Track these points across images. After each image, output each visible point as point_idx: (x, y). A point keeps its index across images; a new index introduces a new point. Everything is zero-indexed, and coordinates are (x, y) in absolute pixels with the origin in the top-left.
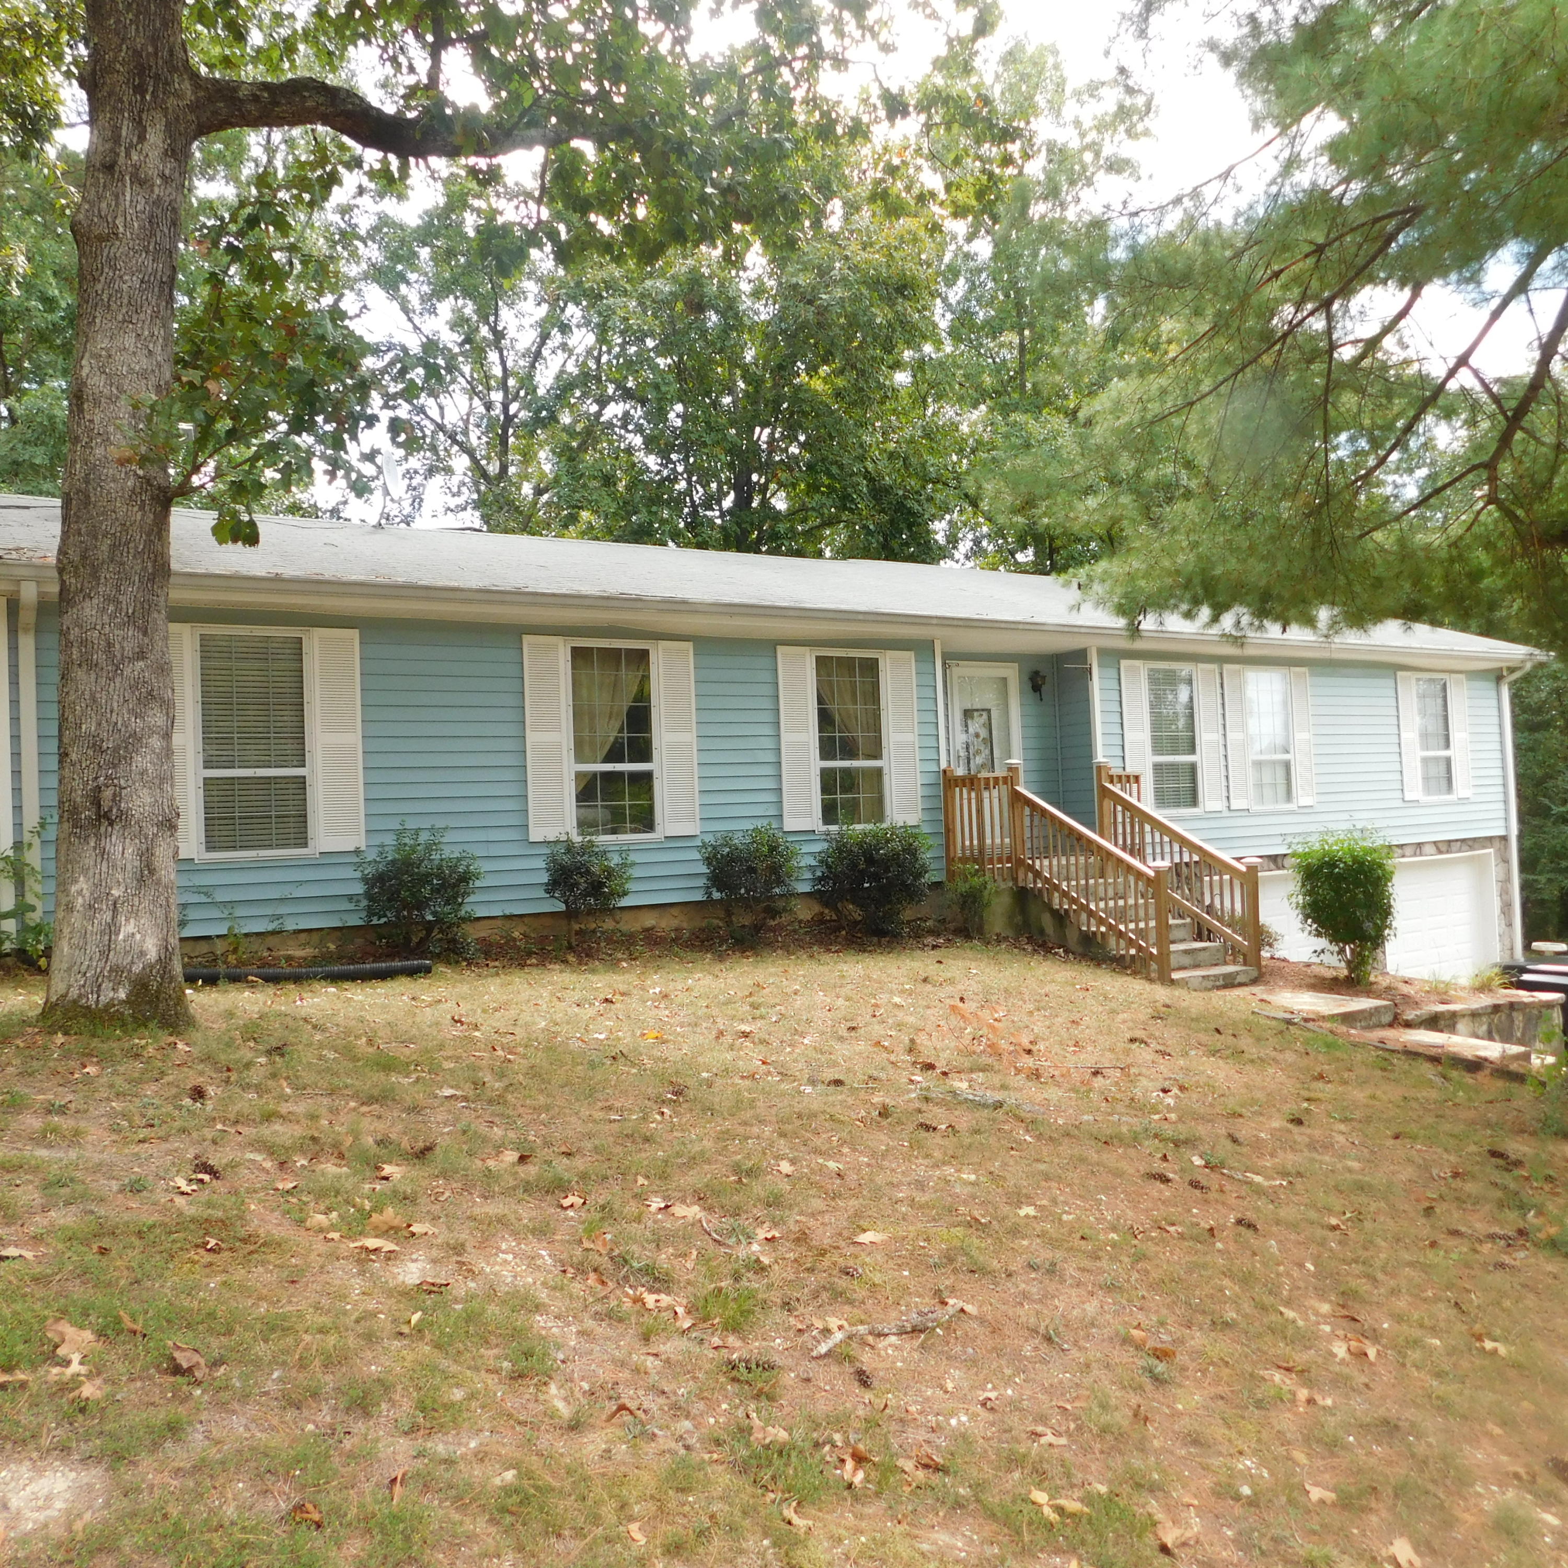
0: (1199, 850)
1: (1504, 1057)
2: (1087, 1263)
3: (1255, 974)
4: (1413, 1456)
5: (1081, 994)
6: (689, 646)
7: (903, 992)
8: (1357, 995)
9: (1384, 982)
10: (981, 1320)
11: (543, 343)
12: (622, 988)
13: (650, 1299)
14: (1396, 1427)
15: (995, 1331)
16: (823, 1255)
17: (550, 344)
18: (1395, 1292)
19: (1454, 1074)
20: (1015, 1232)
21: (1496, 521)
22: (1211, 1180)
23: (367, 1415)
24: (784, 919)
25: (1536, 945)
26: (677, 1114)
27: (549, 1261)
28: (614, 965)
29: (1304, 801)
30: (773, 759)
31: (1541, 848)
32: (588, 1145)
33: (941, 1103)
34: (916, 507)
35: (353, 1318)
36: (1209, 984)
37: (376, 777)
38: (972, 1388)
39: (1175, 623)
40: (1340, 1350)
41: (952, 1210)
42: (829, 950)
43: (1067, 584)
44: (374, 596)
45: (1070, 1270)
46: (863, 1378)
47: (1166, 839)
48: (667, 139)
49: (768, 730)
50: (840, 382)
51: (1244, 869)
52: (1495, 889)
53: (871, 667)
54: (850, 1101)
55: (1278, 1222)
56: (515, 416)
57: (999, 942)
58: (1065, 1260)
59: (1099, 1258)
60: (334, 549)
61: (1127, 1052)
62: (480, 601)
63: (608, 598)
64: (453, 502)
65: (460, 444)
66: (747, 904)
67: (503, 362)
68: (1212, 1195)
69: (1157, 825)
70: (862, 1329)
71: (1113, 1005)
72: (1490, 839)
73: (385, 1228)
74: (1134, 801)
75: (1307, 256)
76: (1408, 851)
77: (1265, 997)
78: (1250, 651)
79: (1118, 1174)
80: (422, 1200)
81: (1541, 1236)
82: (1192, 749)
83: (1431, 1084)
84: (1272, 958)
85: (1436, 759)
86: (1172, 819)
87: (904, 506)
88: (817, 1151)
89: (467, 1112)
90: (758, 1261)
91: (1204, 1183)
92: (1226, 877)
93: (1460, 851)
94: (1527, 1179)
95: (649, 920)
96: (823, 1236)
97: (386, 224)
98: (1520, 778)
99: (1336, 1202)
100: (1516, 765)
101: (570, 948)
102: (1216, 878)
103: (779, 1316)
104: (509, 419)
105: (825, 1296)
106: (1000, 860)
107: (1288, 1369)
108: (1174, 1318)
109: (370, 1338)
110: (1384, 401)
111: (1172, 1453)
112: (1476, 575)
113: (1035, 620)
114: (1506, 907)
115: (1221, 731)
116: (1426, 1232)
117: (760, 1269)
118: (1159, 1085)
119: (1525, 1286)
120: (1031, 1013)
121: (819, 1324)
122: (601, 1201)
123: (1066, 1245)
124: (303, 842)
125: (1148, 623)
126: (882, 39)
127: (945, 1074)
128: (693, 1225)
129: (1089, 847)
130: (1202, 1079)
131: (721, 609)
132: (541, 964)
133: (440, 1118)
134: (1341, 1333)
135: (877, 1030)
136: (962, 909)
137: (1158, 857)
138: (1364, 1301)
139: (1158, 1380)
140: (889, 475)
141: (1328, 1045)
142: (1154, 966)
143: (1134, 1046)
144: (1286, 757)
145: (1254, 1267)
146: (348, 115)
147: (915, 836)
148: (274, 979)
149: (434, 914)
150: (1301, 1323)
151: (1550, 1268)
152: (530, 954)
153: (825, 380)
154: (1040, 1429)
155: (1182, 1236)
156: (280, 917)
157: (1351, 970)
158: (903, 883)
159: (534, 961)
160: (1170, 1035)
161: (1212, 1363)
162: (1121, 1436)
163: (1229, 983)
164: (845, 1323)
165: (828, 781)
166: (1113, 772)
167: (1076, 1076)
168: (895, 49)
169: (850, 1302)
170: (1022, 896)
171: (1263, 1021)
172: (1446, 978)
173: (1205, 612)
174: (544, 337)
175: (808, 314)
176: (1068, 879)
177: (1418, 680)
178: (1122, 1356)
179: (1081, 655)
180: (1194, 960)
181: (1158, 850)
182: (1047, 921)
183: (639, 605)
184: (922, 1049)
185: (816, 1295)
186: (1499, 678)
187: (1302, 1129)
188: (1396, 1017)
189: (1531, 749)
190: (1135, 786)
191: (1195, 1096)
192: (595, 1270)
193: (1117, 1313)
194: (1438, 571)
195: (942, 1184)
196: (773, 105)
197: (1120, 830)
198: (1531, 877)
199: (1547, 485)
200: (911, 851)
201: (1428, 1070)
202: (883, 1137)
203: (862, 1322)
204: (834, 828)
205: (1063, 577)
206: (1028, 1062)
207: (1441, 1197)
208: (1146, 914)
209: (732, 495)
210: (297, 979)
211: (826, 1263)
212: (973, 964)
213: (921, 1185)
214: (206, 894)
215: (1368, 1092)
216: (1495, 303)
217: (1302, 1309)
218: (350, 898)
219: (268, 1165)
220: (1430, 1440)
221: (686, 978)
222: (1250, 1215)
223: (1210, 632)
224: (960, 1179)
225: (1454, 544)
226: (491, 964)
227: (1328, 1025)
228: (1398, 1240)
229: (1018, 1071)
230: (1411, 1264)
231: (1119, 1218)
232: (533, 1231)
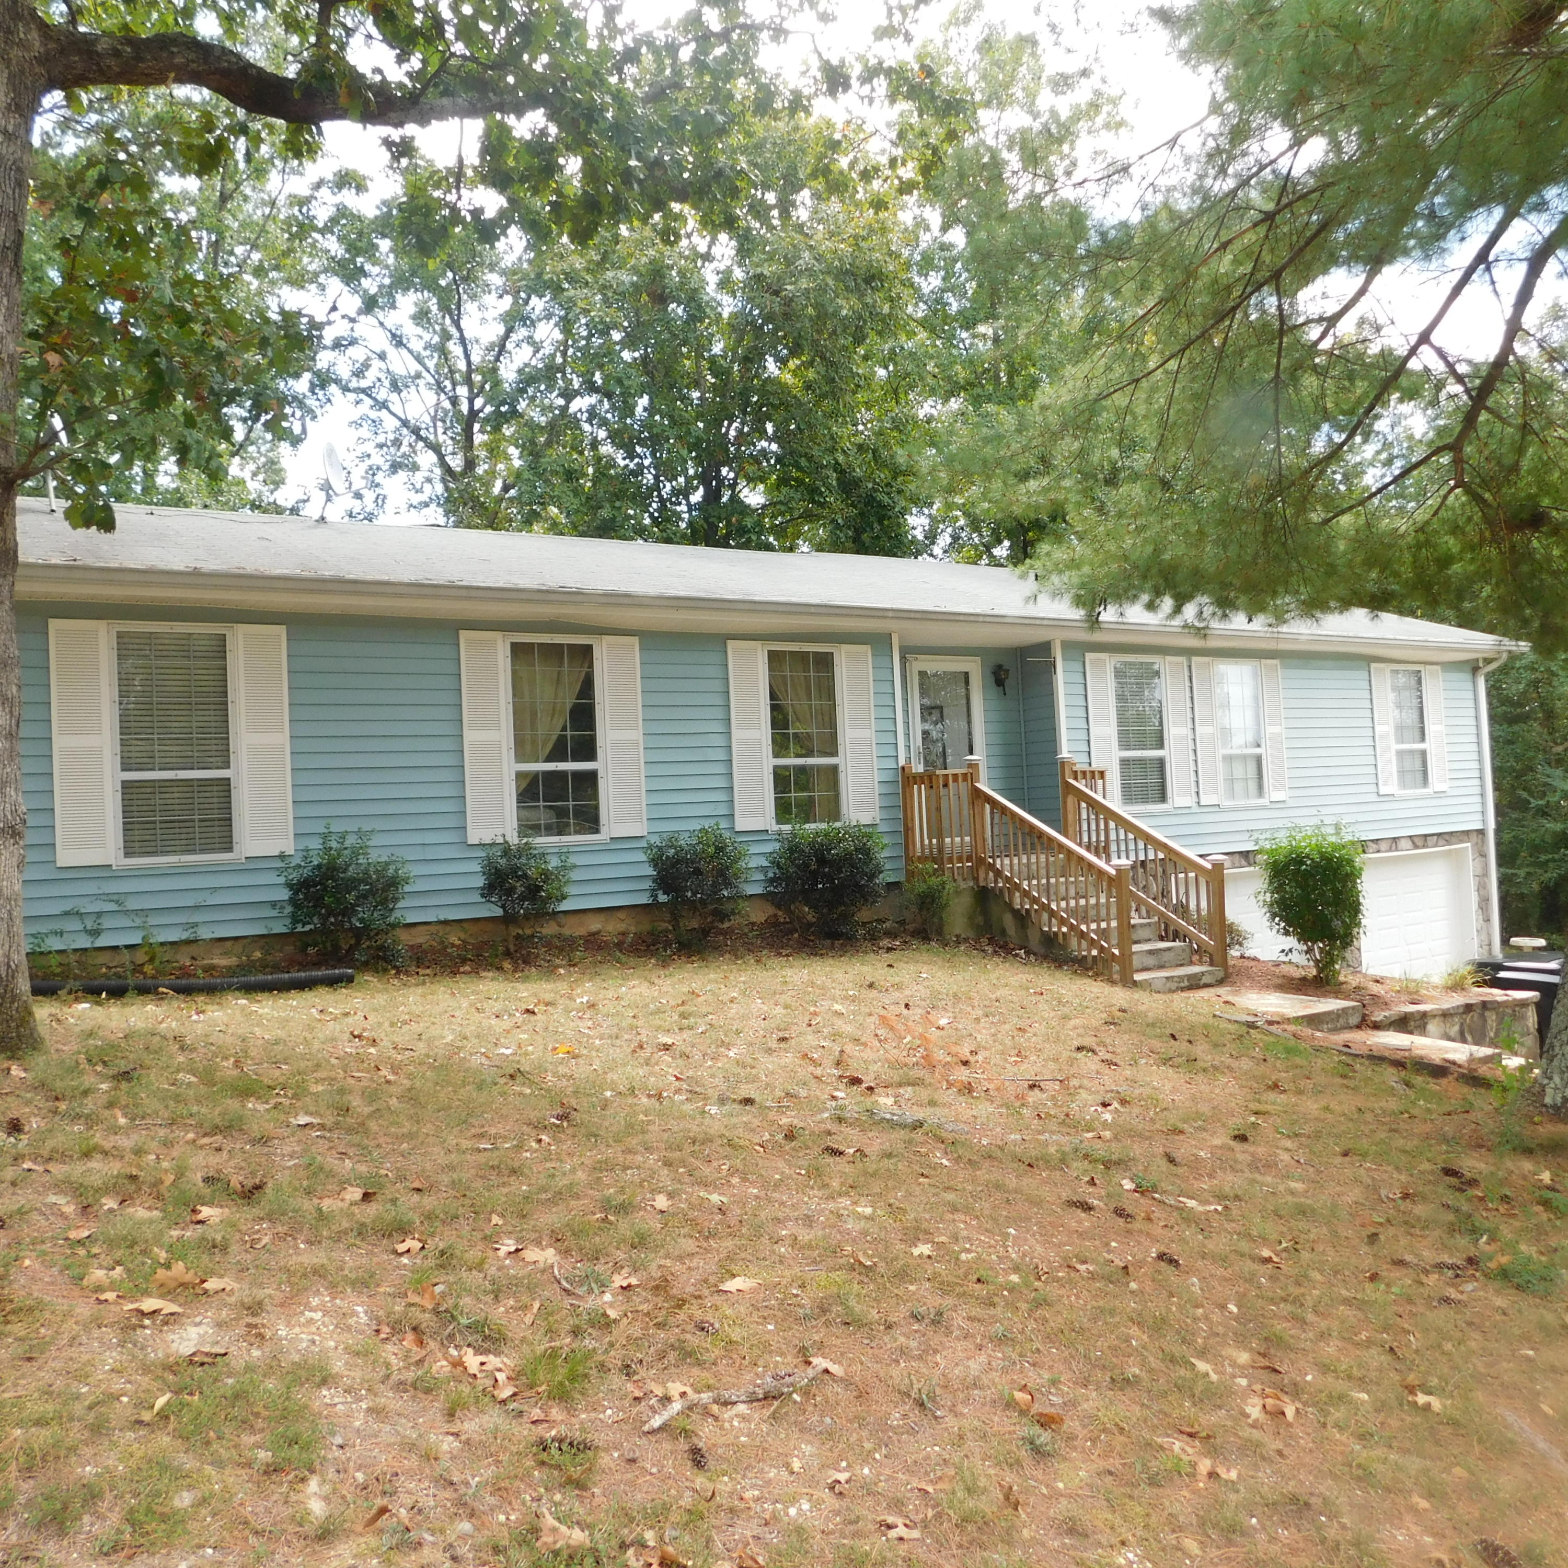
0: (1165, 847)
1: (1472, 1059)
2: (977, 1311)
3: (1221, 974)
4: (1323, 1541)
5: (1034, 999)
6: (635, 640)
7: (846, 998)
8: (1325, 996)
9: (1353, 981)
10: (846, 1382)
11: (507, 336)
12: (548, 997)
13: (472, 1361)
14: (1307, 1504)
15: (862, 1395)
16: (680, 1307)
17: (514, 337)
18: (1323, 1336)
19: (1418, 1080)
20: (903, 1275)
21: (1463, 505)
22: (1139, 1206)
23: (62, 1532)
24: (735, 921)
25: (1515, 941)
26: (558, 1142)
27: (364, 1319)
28: (550, 971)
29: (1277, 796)
30: (724, 757)
31: (1521, 842)
32: (445, 1179)
33: (855, 1123)
34: (886, 499)
35: (87, 1403)
36: (1174, 986)
37: (305, 778)
38: (823, 1466)
39: (1136, 614)
40: (1254, 1411)
41: (835, 1251)
42: (780, 954)
43: (1023, 576)
44: (304, 591)
45: (959, 1320)
46: (697, 1458)
47: (1131, 836)
48: (576, 104)
49: (718, 727)
50: (811, 374)
51: (1209, 866)
52: (1472, 884)
53: (825, 662)
54: (756, 1122)
55: (1204, 1256)
56: (481, 410)
57: (958, 942)
58: (955, 1308)
59: (994, 1305)
60: (266, 543)
61: (1072, 1062)
62: (411, 596)
63: (547, 592)
64: (417, 499)
65: (424, 440)
66: (693, 906)
67: (467, 356)
68: (1137, 1225)
69: (1121, 822)
70: (706, 1397)
71: (1066, 1010)
72: (1467, 833)
73: (173, 1285)
74: (1099, 798)
75: (1255, 225)
76: (1383, 846)
77: (1230, 998)
78: (1212, 643)
79: (1037, 1202)
80: (234, 1248)
81: (1492, 1265)
82: (1160, 745)
83: (1392, 1092)
84: (1242, 957)
85: (1412, 752)
86: (1137, 816)
87: (874, 499)
88: (705, 1184)
89: (321, 1141)
90: (605, 1315)
91: (1129, 1210)
92: (1192, 875)
93: (1436, 846)
94: (1482, 1199)
95: (595, 924)
96: (685, 1284)
97: (344, 216)
98: (1498, 771)
99: (1272, 1229)
100: (1493, 759)
101: (508, 954)
102: (1182, 876)
103: (616, 1380)
104: (473, 414)
105: (672, 1356)
106: (960, 860)
107: (1191, 1435)
108: (1070, 1375)
109: (98, 1429)
110: (1347, 383)
111: (1043, 1545)
112: (1445, 561)
113: (996, 612)
114: (1484, 902)
115: (1190, 725)
116: (1368, 1262)
117: (604, 1323)
118: (1099, 1099)
119: (1470, 1324)
120: (977, 1020)
121: (659, 1391)
122: (441, 1245)
123: (958, 1290)
124: (228, 846)
125: (1108, 615)
126: (821, 8)
127: (870, 1089)
128: (543, 1271)
129: (1049, 845)
130: (1147, 1091)
131: (666, 603)
132: (475, 972)
133: (287, 1150)
134: (1257, 1387)
135: (810, 1039)
136: (921, 909)
137: (1123, 855)
138: (1289, 1348)
139: (1038, 1452)
140: (860, 466)
141: (1288, 1051)
142: (1116, 967)
143: (1080, 1055)
144: (1258, 751)
145: (1169, 1310)
146: (225, 73)
147: (869, 836)
148: (186, 991)
149: (362, 920)
150: (1214, 1377)
151: (1499, 1302)
152: (464, 961)
153: (795, 373)
154: (890, 1520)
155: (1093, 1276)
156: (196, 925)
157: (1320, 971)
158: (857, 885)
159: (467, 968)
160: (1122, 1043)
161: (1104, 1430)
162: (986, 1524)
163: (1194, 984)
164: (688, 1390)
165: (781, 779)
166: (1078, 768)
167: (1011, 1089)
168: (834, 19)
169: (700, 1364)
170: (983, 896)
171: (1224, 1025)
172: (1417, 976)
173: (1167, 603)
174: (509, 331)
175: (775, 305)
176: (1029, 879)
177: (1393, 671)
178: (1003, 1422)
179: (1045, 648)
180: (1159, 961)
181: (1123, 847)
182: (1008, 921)
183: (579, 598)
184: (850, 1061)
185: (662, 1356)
186: (1475, 670)
187: (1246, 1146)
188: (1364, 1018)
189: (1510, 742)
190: (1100, 782)
191: (1136, 1110)
192: (415, 1329)
193: (1005, 1371)
194: (1407, 557)
195: (833, 1219)
196: (707, 78)
197: (1085, 827)
198: (1510, 871)
199: (1515, 468)
200: (866, 851)
201: (1391, 1076)
202: (781, 1164)
203: (709, 1388)
204: (787, 828)
205: (1021, 568)
206: (962, 1074)
207: (1389, 1221)
208: (1108, 914)
209: (701, 491)
210: (211, 990)
211: (682, 1316)
212: (925, 968)
213: (809, 1221)
214: (117, 902)
215: (1323, 1103)
216: (1457, 276)
217: (1217, 1360)
218: (273, 904)
219: (69, 1209)
220: (1344, 1520)
221: (621, 985)
222: (1174, 1249)
223: (1173, 623)
224: (854, 1212)
225: (1421, 530)
226: (421, 972)
227: (1292, 1028)
228: (1336, 1273)
229: (950, 1085)
230: (1347, 1302)
231: (1024, 1255)
232: (353, 1283)
